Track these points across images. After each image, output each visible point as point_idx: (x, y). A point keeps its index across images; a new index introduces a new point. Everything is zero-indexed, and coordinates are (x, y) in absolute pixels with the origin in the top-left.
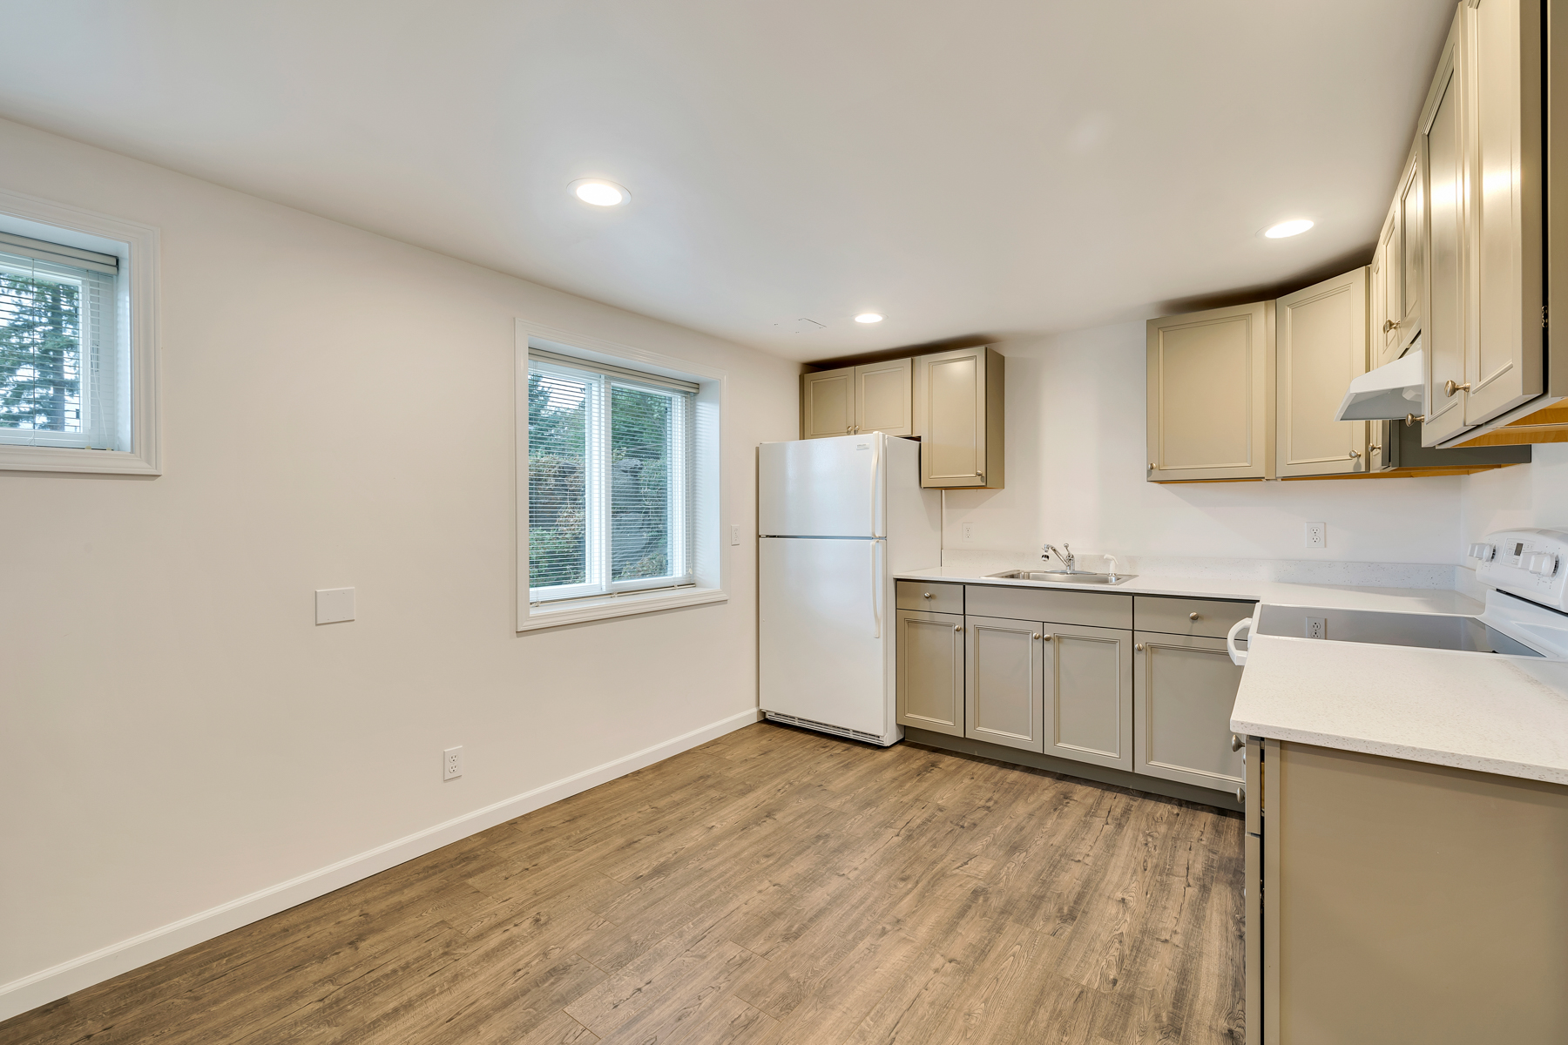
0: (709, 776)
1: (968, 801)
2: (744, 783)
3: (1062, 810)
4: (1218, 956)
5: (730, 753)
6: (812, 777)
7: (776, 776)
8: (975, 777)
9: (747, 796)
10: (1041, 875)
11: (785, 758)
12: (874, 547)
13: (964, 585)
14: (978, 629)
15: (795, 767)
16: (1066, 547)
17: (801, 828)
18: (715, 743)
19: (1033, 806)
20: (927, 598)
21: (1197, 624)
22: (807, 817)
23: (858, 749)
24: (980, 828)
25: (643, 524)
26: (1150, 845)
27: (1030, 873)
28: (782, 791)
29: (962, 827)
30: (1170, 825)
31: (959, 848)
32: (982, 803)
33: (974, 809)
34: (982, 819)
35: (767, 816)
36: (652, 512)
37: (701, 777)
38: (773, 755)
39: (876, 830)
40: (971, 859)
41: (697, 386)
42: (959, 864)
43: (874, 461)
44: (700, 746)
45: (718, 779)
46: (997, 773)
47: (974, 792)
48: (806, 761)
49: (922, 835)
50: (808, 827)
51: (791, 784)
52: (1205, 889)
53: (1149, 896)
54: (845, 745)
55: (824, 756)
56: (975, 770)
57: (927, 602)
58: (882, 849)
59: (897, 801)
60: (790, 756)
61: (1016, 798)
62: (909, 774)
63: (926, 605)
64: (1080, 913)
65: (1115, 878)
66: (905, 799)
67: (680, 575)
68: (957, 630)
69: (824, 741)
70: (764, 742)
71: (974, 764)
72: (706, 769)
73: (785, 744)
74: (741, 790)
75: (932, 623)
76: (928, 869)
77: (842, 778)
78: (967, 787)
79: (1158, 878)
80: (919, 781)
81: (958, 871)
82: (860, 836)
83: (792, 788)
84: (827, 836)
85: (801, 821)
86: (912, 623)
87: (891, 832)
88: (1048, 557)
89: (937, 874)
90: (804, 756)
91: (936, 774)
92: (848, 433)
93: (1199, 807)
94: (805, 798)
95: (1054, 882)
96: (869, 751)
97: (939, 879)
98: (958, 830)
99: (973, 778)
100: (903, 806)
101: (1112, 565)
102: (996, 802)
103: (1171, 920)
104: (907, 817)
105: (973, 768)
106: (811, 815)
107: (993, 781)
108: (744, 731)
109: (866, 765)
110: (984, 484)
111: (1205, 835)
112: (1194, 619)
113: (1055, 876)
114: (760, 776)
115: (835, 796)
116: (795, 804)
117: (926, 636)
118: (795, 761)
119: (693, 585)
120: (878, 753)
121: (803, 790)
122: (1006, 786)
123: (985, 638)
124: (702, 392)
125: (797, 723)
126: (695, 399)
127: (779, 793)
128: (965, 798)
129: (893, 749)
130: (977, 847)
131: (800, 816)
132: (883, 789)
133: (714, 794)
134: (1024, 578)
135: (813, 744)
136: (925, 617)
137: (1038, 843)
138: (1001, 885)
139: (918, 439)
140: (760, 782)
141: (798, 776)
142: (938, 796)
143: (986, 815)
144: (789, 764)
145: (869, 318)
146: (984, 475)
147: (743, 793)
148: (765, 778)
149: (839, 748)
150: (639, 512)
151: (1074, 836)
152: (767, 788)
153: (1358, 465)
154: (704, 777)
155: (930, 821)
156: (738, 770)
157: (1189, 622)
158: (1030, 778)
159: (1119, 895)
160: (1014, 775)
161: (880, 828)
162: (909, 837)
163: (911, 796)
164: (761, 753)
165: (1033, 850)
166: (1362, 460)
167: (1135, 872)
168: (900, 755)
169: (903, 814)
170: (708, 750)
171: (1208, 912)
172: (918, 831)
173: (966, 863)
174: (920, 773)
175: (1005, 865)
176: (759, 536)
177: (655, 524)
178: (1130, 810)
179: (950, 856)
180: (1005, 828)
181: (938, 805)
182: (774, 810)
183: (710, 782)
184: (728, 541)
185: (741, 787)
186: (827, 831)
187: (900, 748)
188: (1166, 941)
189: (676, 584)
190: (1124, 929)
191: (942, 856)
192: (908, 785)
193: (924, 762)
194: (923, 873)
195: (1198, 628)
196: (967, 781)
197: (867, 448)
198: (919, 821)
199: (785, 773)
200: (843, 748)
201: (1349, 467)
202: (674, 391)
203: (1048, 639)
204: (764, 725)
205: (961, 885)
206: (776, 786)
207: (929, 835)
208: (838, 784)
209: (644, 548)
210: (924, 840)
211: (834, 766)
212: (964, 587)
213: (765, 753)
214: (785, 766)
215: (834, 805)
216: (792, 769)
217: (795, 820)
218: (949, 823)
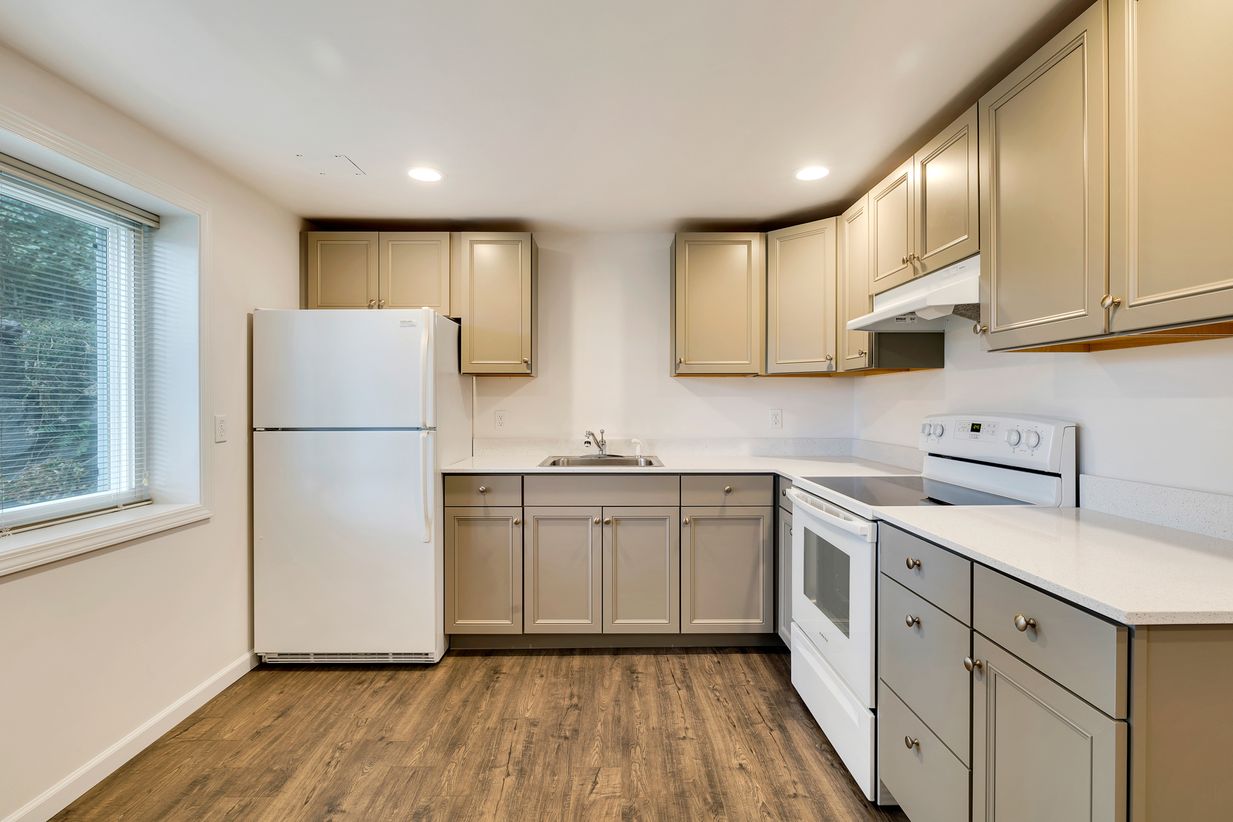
0: (206, 778)
1: (553, 704)
2: (269, 770)
3: (637, 686)
4: (834, 793)
5: (227, 729)
6: (365, 730)
7: (314, 744)
8: (544, 673)
9: (285, 789)
10: (666, 767)
11: (315, 713)
12: (425, 440)
13: (523, 475)
14: (537, 520)
15: (335, 722)
16: (602, 433)
17: (387, 811)
18: (195, 719)
19: (612, 690)
20: (482, 492)
21: (730, 496)
22: (387, 792)
23: (403, 675)
24: (583, 734)
25: (25, 417)
26: (721, 699)
27: (656, 769)
28: (333, 763)
29: (566, 738)
30: (721, 674)
31: (578, 765)
32: (567, 702)
33: (564, 713)
34: (578, 721)
35: (329, 812)
36: (44, 397)
37: (194, 784)
38: (295, 713)
39: (481, 776)
40: (597, 776)
41: (157, 218)
42: (590, 787)
43: (424, 341)
44: (172, 731)
45: (226, 777)
46: (560, 663)
47: (553, 691)
48: (346, 709)
49: (534, 764)
50: (395, 806)
51: (341, 749)
52: (782, 729)
53: (754, 753)
54: (384, 673)
55: (366, 696)
56: (539, 666)
57: (481, 497)
58: (502, 802)
59: (482, 729)
60: (321, 708)
61: (593, 686)
62: (477, 691)
63: (481, 500)
64: (721, 796)
65: (721, 745)
66: (491, 723)
67: (124, 488)
68: (516, 523)
69: (356, 675)
70: (273, 698)
71: (534, 659)
72: (196, 766)
73: (306, 693)
74: (271, 783)
75: (487, 519)
76: (564, 807)
77: (404, 720)
78: (543, 688)
79: (748, 730)
80: (492, 695)
81: (593, 795)
82: (467, 792)
83: (345, 755)
84: (427, 809)
85: (381, 800)
86: (464, 521)
87: (498, 774)
88: (590, 443)
89: (576, 809)
90: (340, 702)
91: (504, 684)
92: (370, 307)
93: (727, 650)
94: (371, 764)
95: (680, 771)
96: (416, 674)
97: (582, 816)
98: (565, 744)
99: (542, 676)
100: (493, 734)
101: (638, 448)
102: (579, 697)
103: (786, 774)
104: (505, 747)
105: (536, 664)
106: (390, 787)
107: (562, 673)
108: (237, 689)
109: (423, 693)
110: (529, 372)
111: (747, 676)
112: (729, 491)
113: (678, 764)
114: (291, 751)
115: (409, 748)
116: (360, 778)
117: (480, 533)
118: (330, 713)
119: (149, 501)
120: (429, 673)
121: (362, 753)
122: (577, 676)
123: (544, 529)
124: (164, 230)
125: (312, 660)
126: (150, 237)
127: (331, 769)
128: (549, 702)
129: (443, 664)
130: (593, 759)
131: (378, 793)
132: (459, 719)
133: (228, 804)
134: (563, 465)
135: (344, 683)
136: (479, 513)
137: (641, 730)
138: (642, 795)
139: (458, 320)
140: (296, 761)
141: (346, 735)
142: (522, 708)
143: (579, 715)
144: (325, 720)
145: (425, 174)
146: (529, 362)
147: (276, 787)
148: (300, 752)
149: (381, 679)
150: (17, 397)
151: (664, 713)
152: (309, 766)
153: (830, 365)
154: (200, 781)
155: (531, 743)
156: (252, 752)
157: (722, 494)
158: (592, 661)
159: (735, 762)
160: (576, 661)
161: (484, 772)
162: (522, 773)
163: (494, 718)
164: (275, 715)
165: (643, 740)
166: (833, 362)
167: (730, 732)
168: (455, 670)
169: (498, 744)
170: (189, 735)
171: (800, 752)
172: (526, 760)
173: (595, 783)
174: (489, 683)
175: (629, 767)
176: (252, 429)
177: (51, 416)
178: (686, 669)
179: (576, 782)
180: (605, 724)
181: (528, 719)
182: (336, 798)
183: (213, 786)
184: (211, 436)
185: (268, 778)
186: (423, 801)
187: (450, 660)
188: (795, 796)
189: (120, 504)
190: (762, 799)
191: (568, 782)
192: (484, 705)
193: (484, 670)
194: (563, 815)
195: (731, 499)
196: (539, 681)
197: (414, 326)
198: (520, 747)
199: (324, 735)
200: (386, 678)
201: (823, 368)
202: (117, 217)
203: (608, 523)
204: (263, 674)
205: (607, 814)
206: (321, 758)
207: (540, 761)
208: (403, 729)
209: (31, 449)
210: (538, 769)
211: (386, 705)
212: (523, 477)
213: (283, 714)
214: (320, 725)
215: (413, 760)
216: (332, 726)
217: (373, 802)
218: (551, 739)
